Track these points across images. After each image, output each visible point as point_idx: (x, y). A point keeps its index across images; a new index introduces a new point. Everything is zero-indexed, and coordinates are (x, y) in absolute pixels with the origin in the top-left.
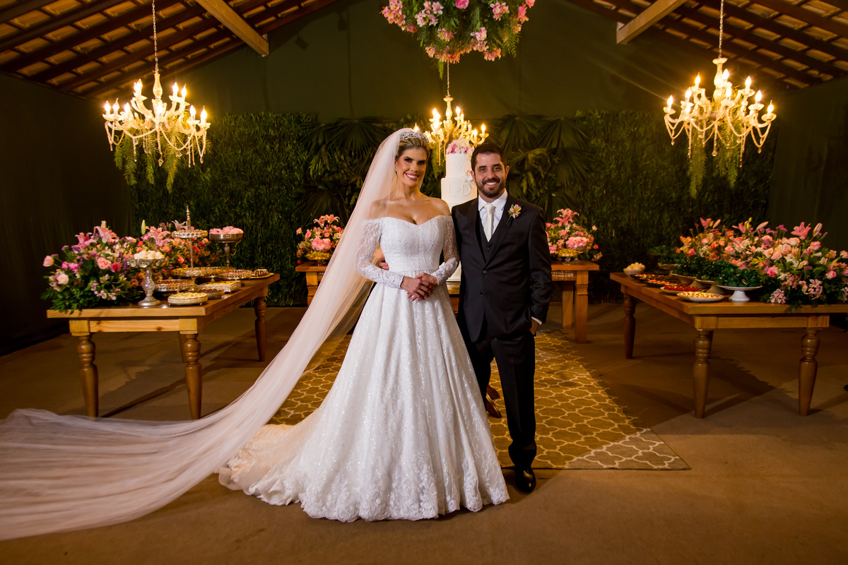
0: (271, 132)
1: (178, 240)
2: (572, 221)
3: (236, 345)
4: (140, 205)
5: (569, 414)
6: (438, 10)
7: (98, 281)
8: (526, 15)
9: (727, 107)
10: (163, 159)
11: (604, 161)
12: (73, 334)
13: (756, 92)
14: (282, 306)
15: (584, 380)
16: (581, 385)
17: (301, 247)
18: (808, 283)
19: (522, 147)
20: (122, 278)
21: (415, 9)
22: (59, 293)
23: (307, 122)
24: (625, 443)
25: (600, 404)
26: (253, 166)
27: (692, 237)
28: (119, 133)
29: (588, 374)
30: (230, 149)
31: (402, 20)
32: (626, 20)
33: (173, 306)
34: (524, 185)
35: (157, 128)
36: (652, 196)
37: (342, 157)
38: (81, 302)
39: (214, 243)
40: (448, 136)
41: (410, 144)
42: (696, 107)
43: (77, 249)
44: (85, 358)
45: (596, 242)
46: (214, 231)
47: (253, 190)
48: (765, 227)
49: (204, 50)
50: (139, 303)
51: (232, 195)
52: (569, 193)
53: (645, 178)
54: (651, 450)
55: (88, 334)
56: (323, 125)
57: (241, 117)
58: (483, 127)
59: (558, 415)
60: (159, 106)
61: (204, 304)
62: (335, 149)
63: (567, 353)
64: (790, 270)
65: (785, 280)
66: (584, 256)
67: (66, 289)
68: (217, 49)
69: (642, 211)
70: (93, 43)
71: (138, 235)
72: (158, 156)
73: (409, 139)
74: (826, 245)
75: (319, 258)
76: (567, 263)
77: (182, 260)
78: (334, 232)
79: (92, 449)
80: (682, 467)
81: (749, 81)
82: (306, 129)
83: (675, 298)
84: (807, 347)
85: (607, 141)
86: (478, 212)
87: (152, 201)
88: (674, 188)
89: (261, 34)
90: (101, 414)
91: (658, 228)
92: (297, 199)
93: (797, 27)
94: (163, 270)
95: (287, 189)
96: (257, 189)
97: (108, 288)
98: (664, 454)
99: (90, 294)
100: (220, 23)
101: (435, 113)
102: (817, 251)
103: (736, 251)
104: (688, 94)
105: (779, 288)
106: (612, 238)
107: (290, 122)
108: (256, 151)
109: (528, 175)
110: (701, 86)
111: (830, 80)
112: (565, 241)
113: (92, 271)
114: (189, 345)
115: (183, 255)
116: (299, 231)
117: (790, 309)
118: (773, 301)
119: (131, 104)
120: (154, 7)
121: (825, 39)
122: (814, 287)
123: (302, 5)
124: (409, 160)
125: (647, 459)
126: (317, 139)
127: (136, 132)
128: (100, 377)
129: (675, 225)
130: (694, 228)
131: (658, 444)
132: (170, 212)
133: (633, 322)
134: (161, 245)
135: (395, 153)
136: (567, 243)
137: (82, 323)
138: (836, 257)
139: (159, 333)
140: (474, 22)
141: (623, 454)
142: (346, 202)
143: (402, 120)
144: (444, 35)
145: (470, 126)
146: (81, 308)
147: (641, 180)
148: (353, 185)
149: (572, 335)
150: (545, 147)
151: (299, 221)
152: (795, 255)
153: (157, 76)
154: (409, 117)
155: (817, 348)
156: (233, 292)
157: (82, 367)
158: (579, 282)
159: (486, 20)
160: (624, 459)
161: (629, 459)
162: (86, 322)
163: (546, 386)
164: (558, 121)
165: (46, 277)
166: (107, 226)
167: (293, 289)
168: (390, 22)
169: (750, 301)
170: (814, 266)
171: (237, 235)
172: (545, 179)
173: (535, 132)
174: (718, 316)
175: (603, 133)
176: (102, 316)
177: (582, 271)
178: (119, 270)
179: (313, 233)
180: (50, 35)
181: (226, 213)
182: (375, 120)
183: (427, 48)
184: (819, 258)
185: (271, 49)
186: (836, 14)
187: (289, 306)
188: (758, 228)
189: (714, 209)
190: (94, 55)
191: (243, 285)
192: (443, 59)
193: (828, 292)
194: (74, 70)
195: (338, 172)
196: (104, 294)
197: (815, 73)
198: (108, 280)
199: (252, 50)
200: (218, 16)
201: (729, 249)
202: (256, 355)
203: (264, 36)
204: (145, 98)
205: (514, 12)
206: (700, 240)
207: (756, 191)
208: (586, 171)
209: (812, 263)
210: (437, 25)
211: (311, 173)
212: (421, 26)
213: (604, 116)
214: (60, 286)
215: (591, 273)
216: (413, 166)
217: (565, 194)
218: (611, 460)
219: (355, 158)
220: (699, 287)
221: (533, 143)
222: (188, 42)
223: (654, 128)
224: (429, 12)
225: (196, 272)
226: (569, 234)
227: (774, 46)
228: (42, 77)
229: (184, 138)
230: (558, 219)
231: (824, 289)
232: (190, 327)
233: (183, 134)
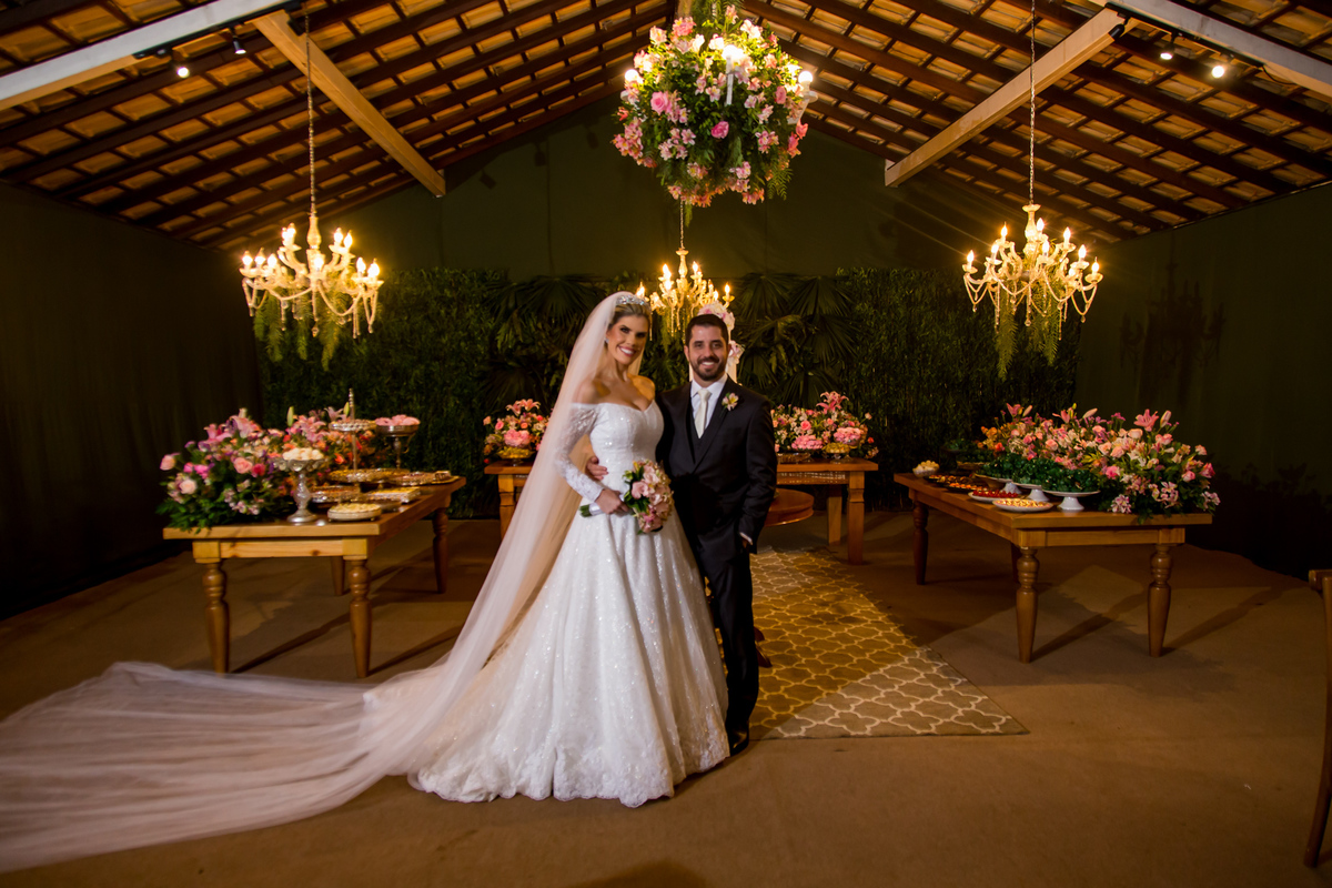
0: (448, 293)
1: (336, 434)
2: (840, 407)
3: (404, 570)
5: (858, 661)
6: (689, 139)
7: (235, 489)
8: (798, 148)
9: (1044, 264)
10: (319, 327)
11: (872, 331)
12: (198, 561)
13: (1078, 247)
14: (459, 519)
15: (869, 614)
16: (866, 621)
17: (490, 442)
18: (1160, 487)
19: (770, 313)
20: (267, 485)
21: (658, 138)
22: (182, 505)
23: (493, 281)
24: (937, 698)
25: (896, 646)
26: (423, 337)
27: (997, 428)
28: (261, 293)
29: (872, 605)
30: (393, 314)
31: (639, 152)
32: (897, 158)
33: (335, 521)
34: (773, 361)
35: (314, 287)
36: (933, 376)
37: (540, 326)
38: (211, 516)
39: (381, 437)
40: (682, 298)
41: (629, 310)
42: (1005, 265)
43: (207, 446)
44: (212, 592)
45: (869, 434)
46: (381, 422)
47: (423, 367)
48: (1095, 416)
49: (362, 188)
50: (289, 518)
51: (395, 374)
52: (829, 371)
53: (924, 353)
54: (973, 708)
55: (218, 560)
56: (515, 284)
57: (407, 274)
58: (727, 289)
59: (844, 662)
60: (316, 259)
61: (377, 519)
62: (530, 315)
63: (841, 577)
64: (1136, 470)
65: (1130, 483)
66: (857, 453)
67: (191, 500)
68: (378, 187)
69: (921, 394)
70: (221, 178)
71: (283, 425)
72: (312, 323)
73: (629, 305)
74: (1178, 438)
75: (516, 456)
76: (837, 461)
77: (341, 459)
78: (534, 422)
79: (223, 718)
80: (1017, 729)
81: (1067, 234)
82: (492, 289)
83: (989, 507)
84: (1157, 568)
85: (875, 307)
86: (690, 399)
87: (290, 381)
88: (960, 365)
89: (436, 169)
90: (233, 668)
91: (941, 416)
92: (480, 379)
93: (1107, 169)
94: (319, 474)
95: (467, 366)
96: (428, 366)
97: (248, 498)
98: (991, 712)
99: (223, 506)
100: (386, 154)
101: (666, 269)
102: (1167, 447)
103: (1059, 446)
104: (995, 248)
105: (1122, 493)
106: (884, 428)
107: (472, 279)
108: (427, 317)
109: (777, 349)
110: (1009, 239)
111: (1147, 234)
112: (832, 433)
113: (226, 475)
114: (355, 575)
115: (341, 453)
116: (487, 421)
117: (1138, 520)
118: (1115, 510)
119: (277, 256)
120: (311, 131)
121: (1142, 184)
122: (1167, 493)
123: (490, 133)
124: (626, 330)
125: (970, 720)
126: (507, 302)
127: (285, 292)
128: (233, 615)
129: (962, 411)
130: (1000, 416)
131: (980, 699)
132: (313, 395)
133: (925, 537)
134: (314, 439)
135: (609, 321)
136: (835, 435)
137: (210, 545)
138: (1190, 454)
139: (315, 558)
140: (734, 155)
141: (938, 713)
142: (545, 382)
143: (617, 279)
144: (695, 172)
145: (711, 287)
146: (211, 525)
147: (919, 355)
148: (554, 361)
149: (843, 553)
150: (798, 313)
151: (482, 407)
152: (1140, 450)
153: (314, 220)
154: (626, 275)
155: (1170, 569)
156: (410, 503)
157: (209, 604)
158: (852, 485)
159: (749, 153)
160: (941, 721)
161: (947, 720)
162: (215, 544)
163: (821, 622)
164: (814, 281)
165: (163, 484)
166: (248, 414)
167: (473, 496)
168: (624, 154)
169: (1084, 511)
170: (1167, 465)
171: (412, 426)
172: (799, 354)
173: (786, 295)
174: (1047, 530)
175: (870, 297)
176: (239, 535)
177: (856, 472)
178: (263, 474)
179: (506, 423)
180: (166, 168)
181: (387, 396)
182: (582, 278)
183: (670, 188)
184: (1171, 455)
185: (448, 188)
186: (1157, 154)
187: (468, 518)
188: (1084, 417)
189: (1010, 392)
190: (221, 193)
191: (422, 493)
192: (691, 200)
193: (1185, 498)
194: (194, 212)
195: (533, 344)
196: (242, 507)
197: (1128, 224)
198: (249, 488)
199: (425, 189)
200: (385, 146)
201: (1050, 443)
202: (432, 585)
203: (440, 171)
204: (297, 248)
205: (784, 143)
206: (1008, 431)
207: (1060, 369)
208: (851, 343)
209: (1164, 461)
210: (687, 159)
211: (499, 346)
212: (666, 159)
213: (871, 275)
214: (182, 495)
215: (868, 475)
216: (631, 339)
217: (824, 373)
218: (924, 723)
219: (555, 327)
220: (1018, 492)
221: (785, 308)
222: (343, 178)
223: (934, 290)
224: (677, 142)
225: (360, 475)
226: (837, 424)
227: (1080, 191)
228: (151, 221)
229: (347, 301)
230: (822, 404)
231: (1180, 494)
232: (357, 550)
233: (346, 294)
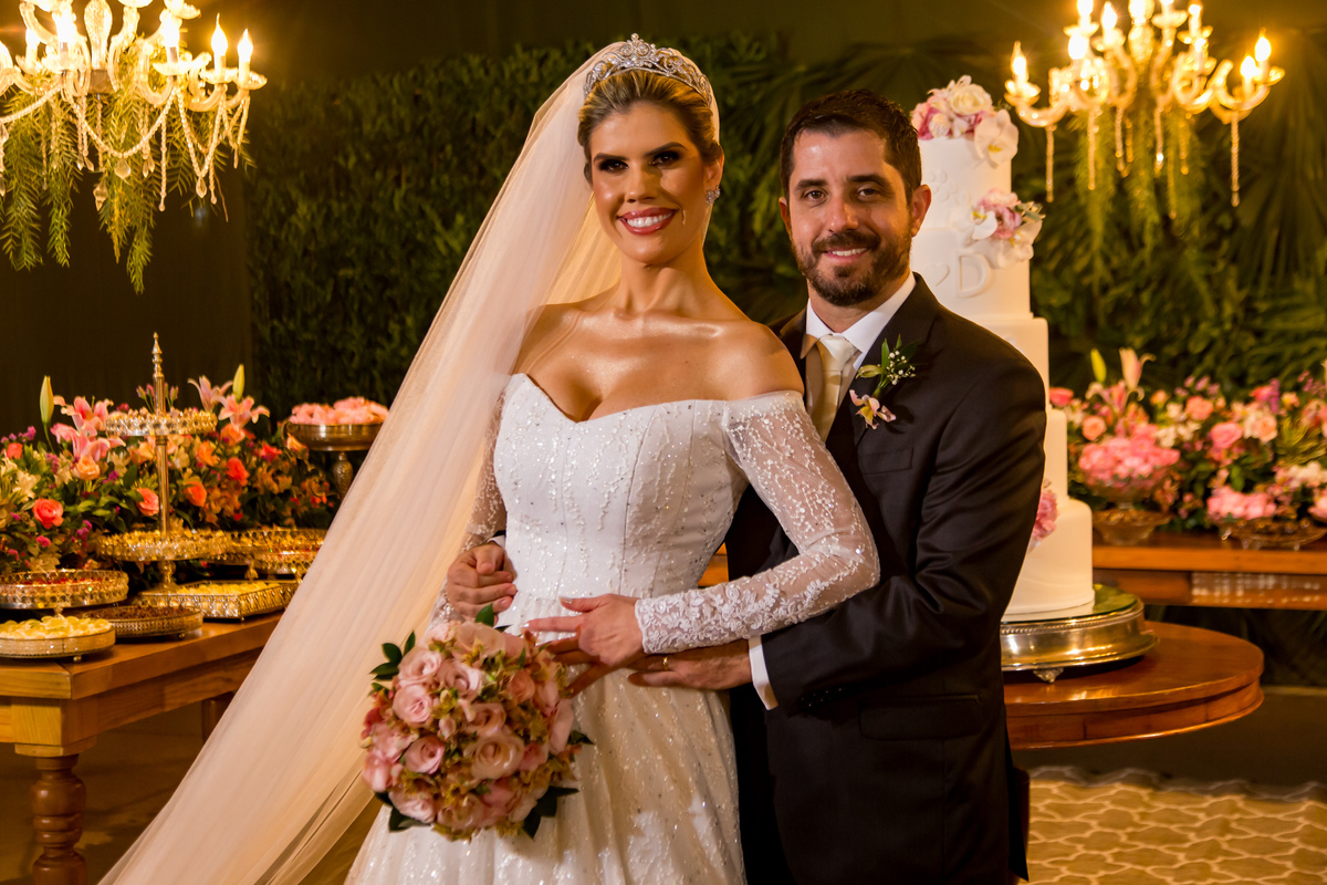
4: (273, 329)
23: (751, 62)
46: (300, 415)
82: (747, 84)
124: (612, 164)
216: (632, 185)
232: (42, 734)
